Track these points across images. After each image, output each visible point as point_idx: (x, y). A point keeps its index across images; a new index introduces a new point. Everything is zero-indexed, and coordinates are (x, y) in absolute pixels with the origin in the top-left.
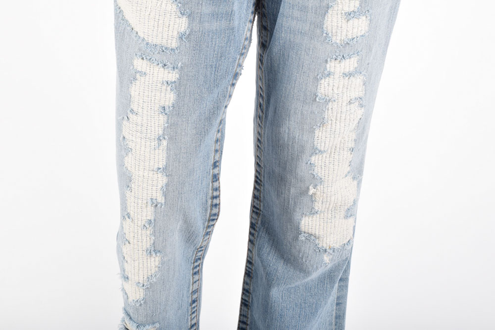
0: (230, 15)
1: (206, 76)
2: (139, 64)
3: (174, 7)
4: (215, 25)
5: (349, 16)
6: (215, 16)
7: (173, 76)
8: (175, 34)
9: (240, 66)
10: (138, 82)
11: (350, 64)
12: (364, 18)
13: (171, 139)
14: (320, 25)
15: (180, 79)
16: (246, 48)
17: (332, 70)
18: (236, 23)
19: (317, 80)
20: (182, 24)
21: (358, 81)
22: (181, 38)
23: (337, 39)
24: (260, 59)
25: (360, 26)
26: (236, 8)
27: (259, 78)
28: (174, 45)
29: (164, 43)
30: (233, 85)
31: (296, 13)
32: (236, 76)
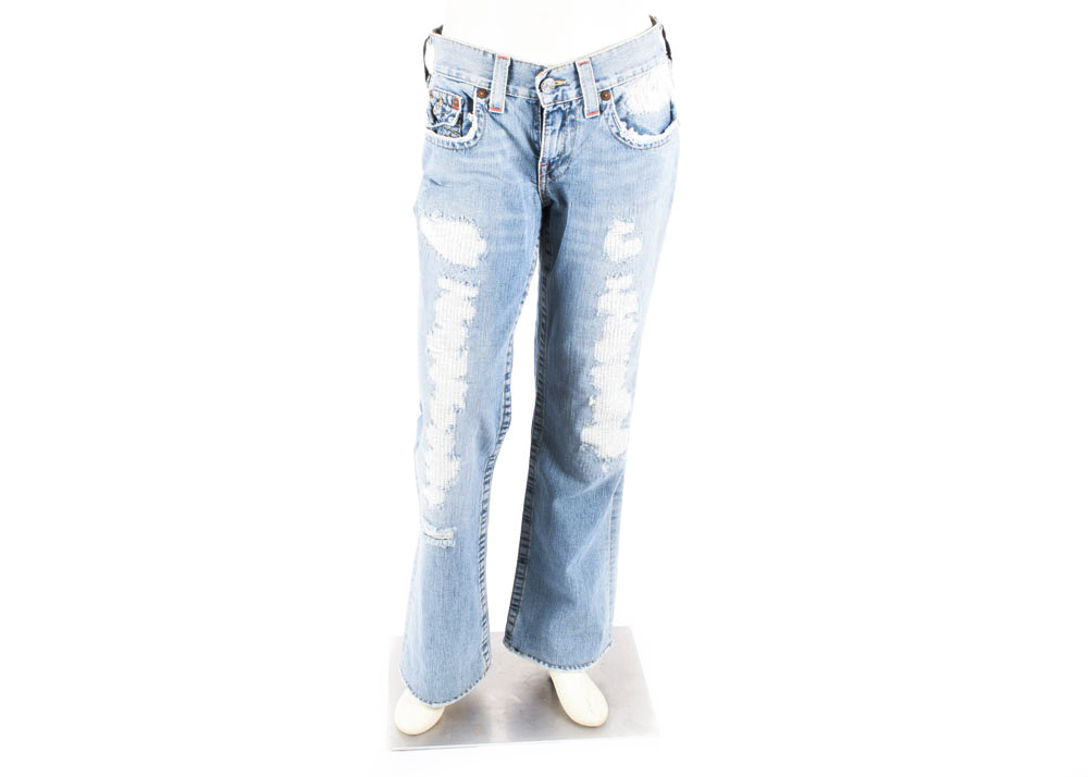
0: (521, 239)
1: (501, 294)
2: (443, 283)
3: (475, 231)
4: (509, 248)
5: (626, 236)
6: (509, 239)
7: (474, 292)
8: (475, 255)
9: (528, 285)
10: (441, 300)
11: (626, 281)
12: (638, 239)
13: (472, 349)
14: (601, 248)
15: (480, 295)
16: (532, 269)
17: (610, 287)
18: (527, 245)
19: (597, 295)
20: (481, 247)
21: (633, 296)
22: (480, 259)
23: (615, 259)
24: (543, 282)
25: (634, 247)
26: (526, 232)
27: (542, 299)
28: (474, 265)
29: (466, 264)
30: (522, 302)
31: (579, 237)
32: (525, 294)
